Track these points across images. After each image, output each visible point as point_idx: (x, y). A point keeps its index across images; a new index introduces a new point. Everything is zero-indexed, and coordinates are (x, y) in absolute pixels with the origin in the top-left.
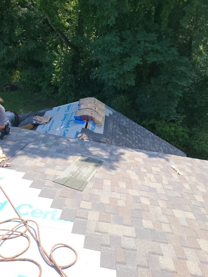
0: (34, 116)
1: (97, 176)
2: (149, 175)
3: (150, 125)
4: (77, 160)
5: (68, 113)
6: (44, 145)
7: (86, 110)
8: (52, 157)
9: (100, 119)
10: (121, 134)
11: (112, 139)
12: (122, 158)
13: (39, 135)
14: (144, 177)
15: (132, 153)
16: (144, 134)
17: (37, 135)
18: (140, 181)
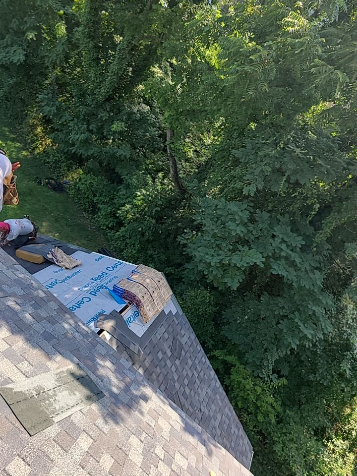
0: (55, 246)
1: (77, 419)
2: (162, 466)
3: (225, 363)
4: (65, 369)
5: (109, 272)
6: (31, 311)
7: (138, 287)
8: (28, 340)
9: (150, 312)
10: (169, 354)
11: (148, 355)
12: (140, 406)
13: (37, 289)
14: (152, 466)
15: (162, 405)
16: (205, 376)
17: (33, 287)
18: (141, 470)
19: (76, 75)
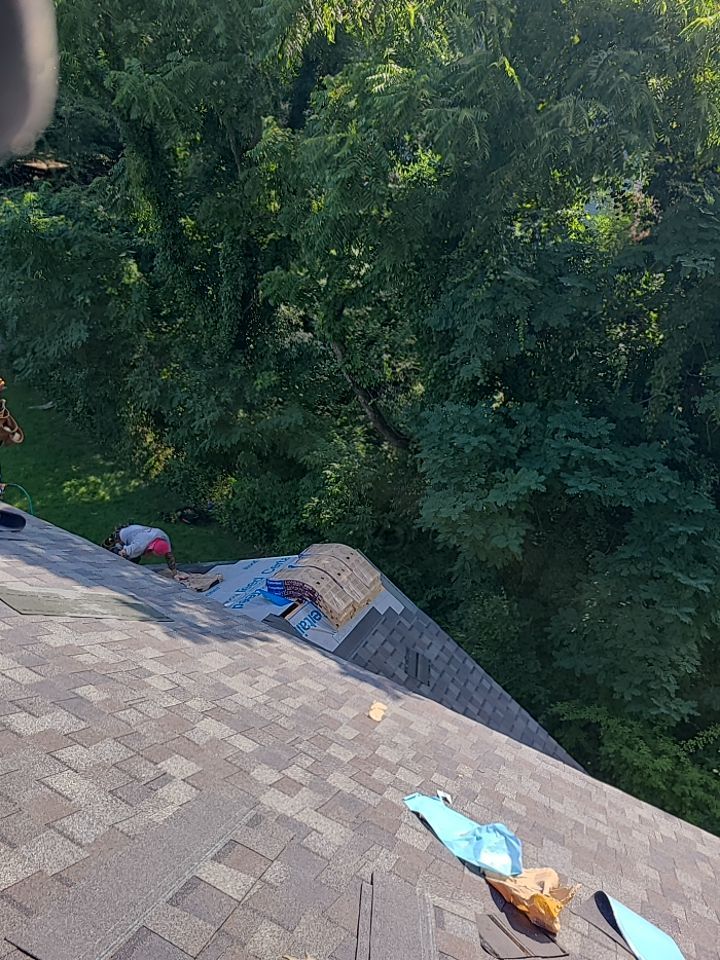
7: (308, 572)
19: (178, 329)
